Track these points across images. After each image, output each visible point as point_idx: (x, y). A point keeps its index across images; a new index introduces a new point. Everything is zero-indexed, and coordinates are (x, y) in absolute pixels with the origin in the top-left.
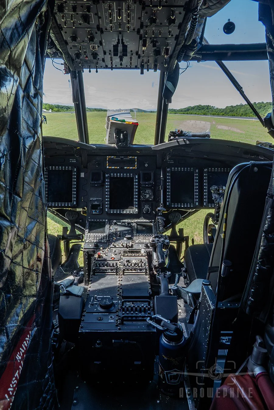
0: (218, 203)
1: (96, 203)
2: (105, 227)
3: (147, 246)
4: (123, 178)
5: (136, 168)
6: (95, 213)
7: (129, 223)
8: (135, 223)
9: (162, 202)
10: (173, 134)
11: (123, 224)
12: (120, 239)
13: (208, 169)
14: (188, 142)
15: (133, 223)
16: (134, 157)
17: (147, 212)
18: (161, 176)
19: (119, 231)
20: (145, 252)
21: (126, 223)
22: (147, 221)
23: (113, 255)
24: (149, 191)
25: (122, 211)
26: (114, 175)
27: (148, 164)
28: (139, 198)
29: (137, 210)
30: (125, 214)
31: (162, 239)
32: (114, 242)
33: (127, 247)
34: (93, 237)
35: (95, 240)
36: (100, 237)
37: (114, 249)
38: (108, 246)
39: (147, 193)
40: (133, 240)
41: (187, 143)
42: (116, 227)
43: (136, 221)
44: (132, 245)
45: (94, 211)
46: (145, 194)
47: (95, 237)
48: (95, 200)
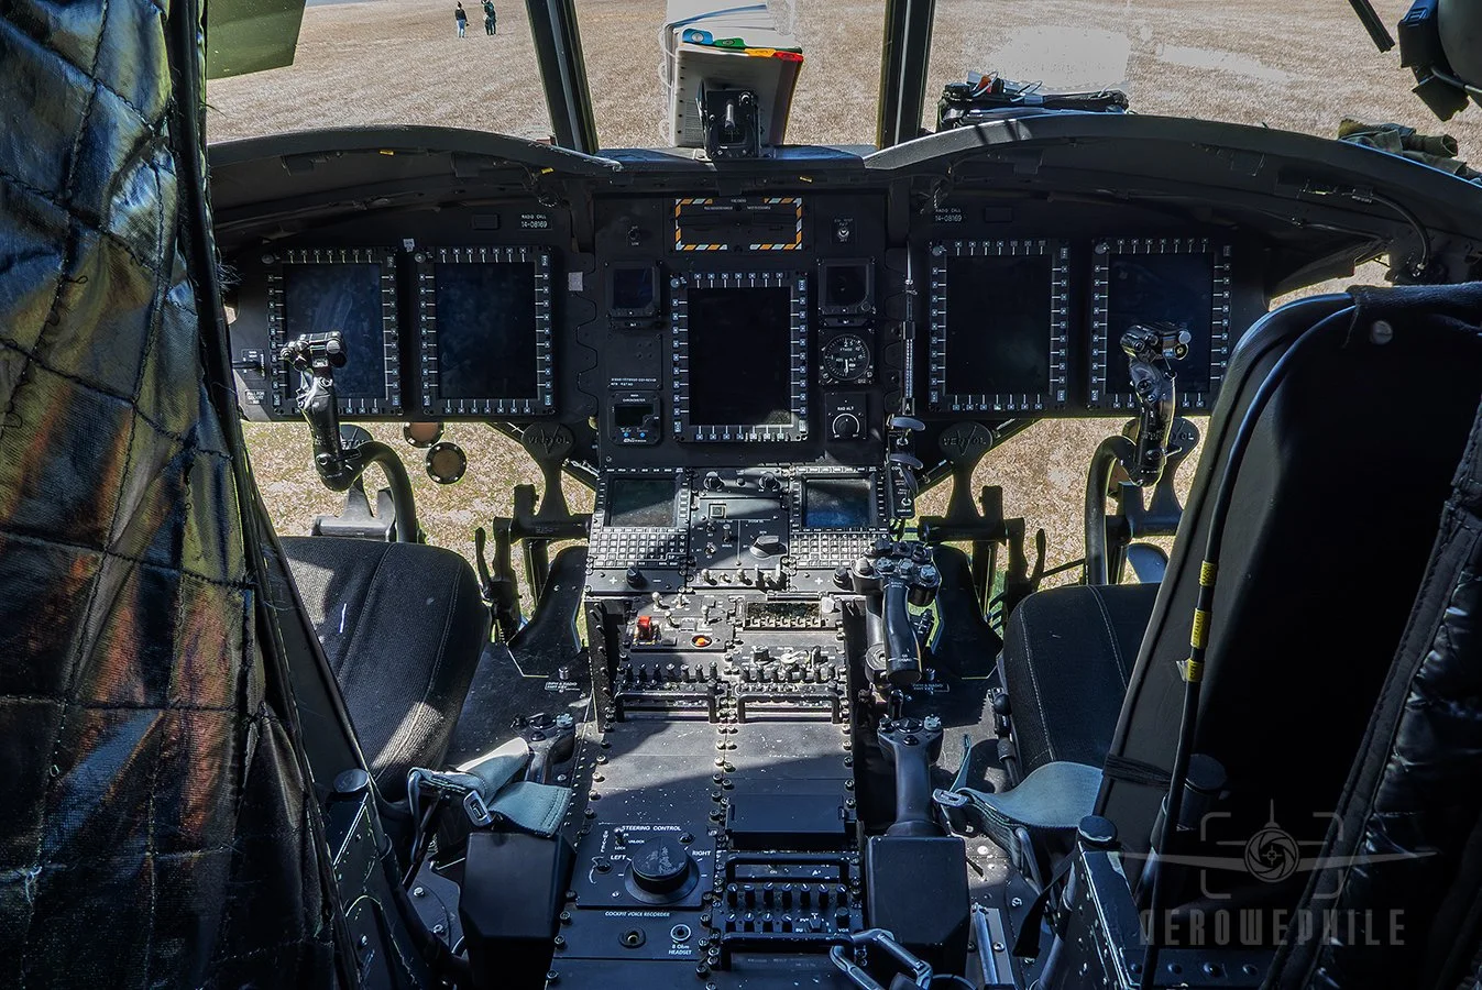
0: (1157, 406)
1: (634, 399)
2: (671, 497)
3: (845, 582)
4: (745, 291)
5: (799, 247)
6: (633, 440)
7: (770, 483)
8: (796, 478)
9: (909, 394)
10: (961, 97)
11: (747, 485)
12: (732, 553)
13: (1114, 246)
14: (1024, 134)
15: (787, 479)
16: (787, 201)
17: (847, 435)
18: (909, 281)
19: (729, 517)
20: (836, 610)
21: (760, 482)
22: (849, 470)
23: (704, 625)
24: (855, 345)
25: (744, 432)
26: (705, 279)
27: (848, 227)
28: (812, 376)
29: (803, 428)
30: (755, 441)
31: (906, 565)
32: (709, 564)
33: (761, 586)
34: (624, 543)
35: (632, 557)
36: (652, 543)
37: (709, 595)
38: (686, 581)
39: (847, 355)
40: (788, 557)
41: (1023, 138)
42: (717, 498)
43: (801, 470)
44: (783, 576)
45: (626, 435)
46: (837, 356)
47: (633, 543)
48: (627, 388)
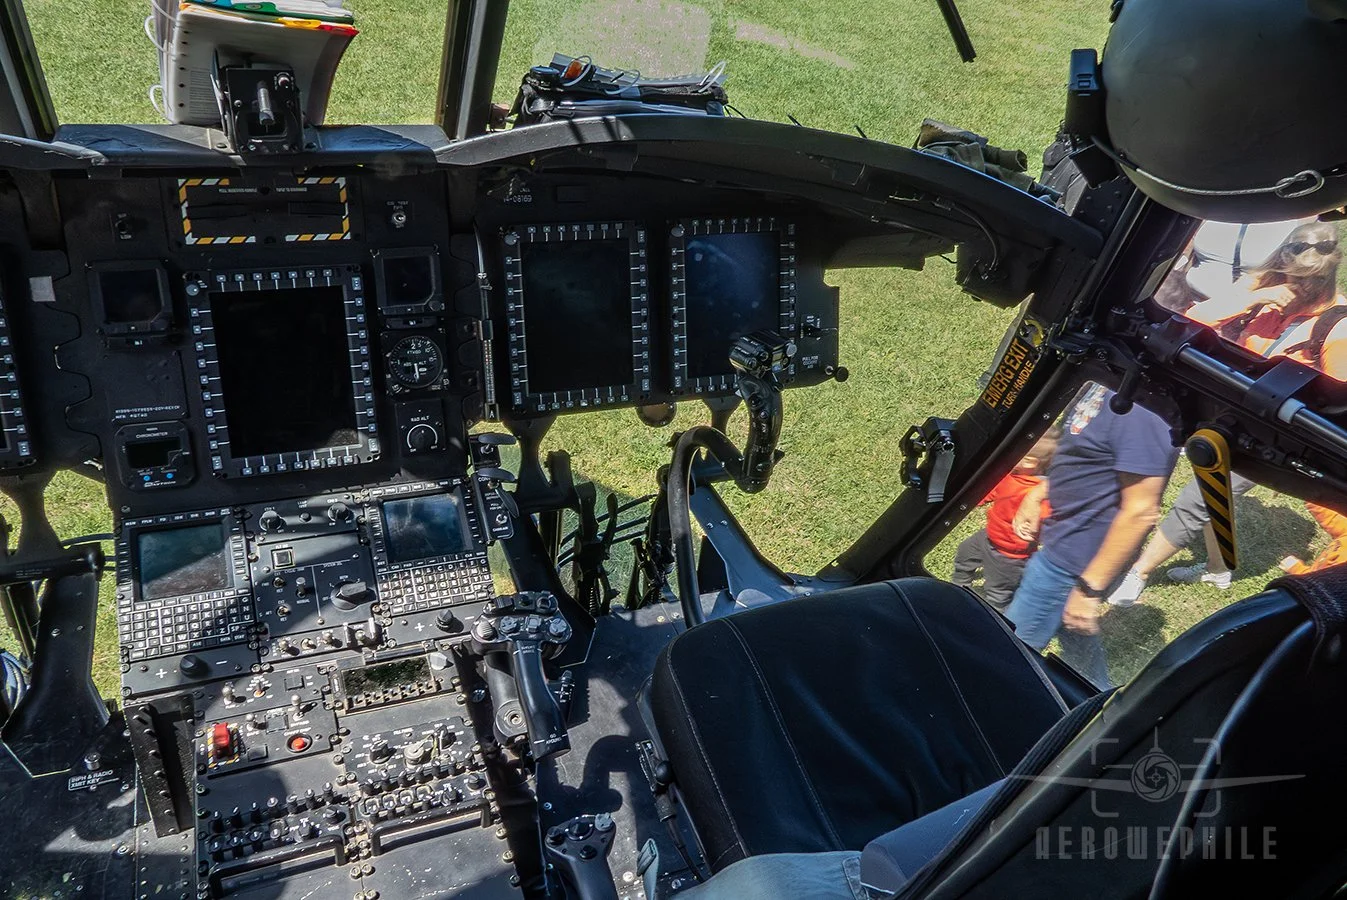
1: (152, 433)
2: (221, 549)
4: (286, 292)
5: (348, 237)
6: (157, 484)
7: (343, 516)
8: (371, 504)
9: (492, 398)
11: (314, 520)
12: (310, 610)
15: (360, 506)
16: (327, 180)
17: (424, 450)
18: (480, 276)
19: (299, 564)
20: (449, 664)
21: (329, 514)
22: (430, 485)
23: (297, 718)
24: (424, 346)
25: (303, 459)
26: (231, 280)
28: (379, 387)
29: (374, 447)
30: (318, 469)
32: (282, 630)
33: (354, 646)
34: (167, 621)
35: (182, 637)
36: (207, 615)
37: (293, 670)
38: (259, 656)
39: (414, 359)
40: (378, 604)
42: (282, 543)
43: (376, 492)
44: (378, 627)
45: (147, 478)
46: (406, 360)
47: (181, 619)
48: (144, 420)
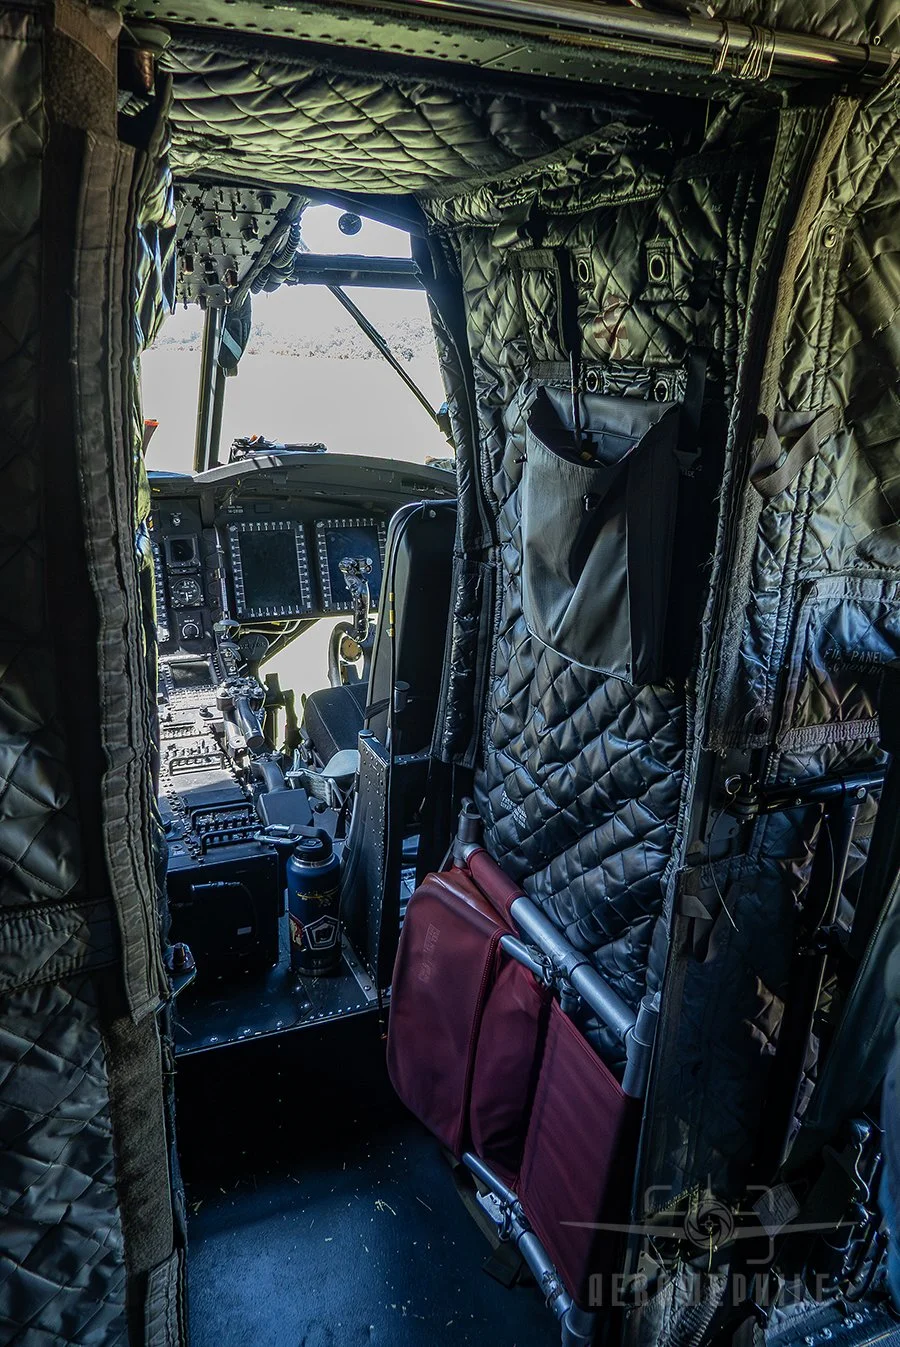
3: (206, 714)
8: (164, 663)
9: (226, 609)
10: (244, 445)
13: (326, 523)
14: (278, 463)
17: (192, 637)
18: (218, 546)
22: (195, 656)
24: (190, 584)
27: (180, 517)
28: (167, 603)
29: (166, 633)
31: (246, 688)
39: (187, 590)
41: (278, 465)
43: (167, 659)
44: (169, 715)
46: (180, 591)
